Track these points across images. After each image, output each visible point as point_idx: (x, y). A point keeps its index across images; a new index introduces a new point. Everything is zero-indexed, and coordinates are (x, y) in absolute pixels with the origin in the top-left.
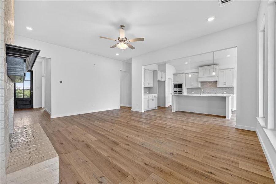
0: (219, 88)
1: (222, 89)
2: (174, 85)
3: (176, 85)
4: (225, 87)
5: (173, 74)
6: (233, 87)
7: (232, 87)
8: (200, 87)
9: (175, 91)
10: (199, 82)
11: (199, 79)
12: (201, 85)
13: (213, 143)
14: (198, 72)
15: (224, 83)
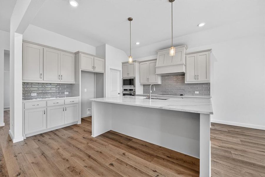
0: (188, 84)
1: (192, 86)
2: (123, 80)
3: (127, 80)
4: (197, 84)
5: (123, 63)
6: (209, 83)
7: (207, 83)
8: (159, 82)
9: (125, 90)
10: (158, 75)
11: (157, 70)
12: (162, 81)
14: (156, 59)
15: (196, 77)
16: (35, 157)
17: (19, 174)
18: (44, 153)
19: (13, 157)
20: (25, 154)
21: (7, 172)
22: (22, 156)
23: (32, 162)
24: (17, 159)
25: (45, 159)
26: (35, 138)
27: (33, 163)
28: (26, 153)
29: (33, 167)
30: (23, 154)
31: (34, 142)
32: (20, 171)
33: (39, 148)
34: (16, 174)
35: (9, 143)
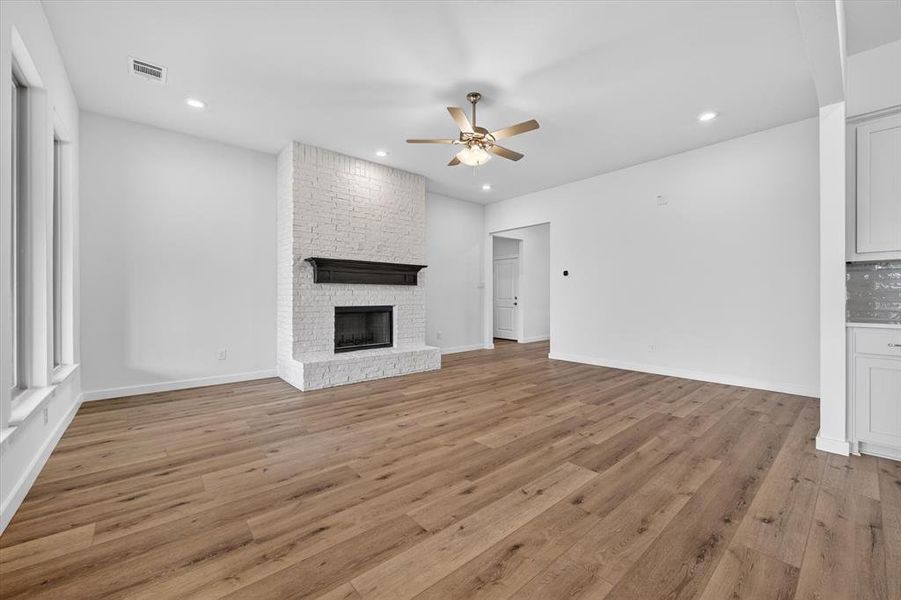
13: (214, 553)
16: (840, 516)
17: (769, 521)
18: (880, 527)
19: (790, 477)
20: (821, 491)
21: (753, 497)
22: (812, 489)
23: (822, 520)
24: (792, 489)
25: (866, 544)
26: (890, 469)
27: (822, 525)
28: (826, 491)
29: (812, 532)
30: (816, 488)
31: (877, 478)
32: (775, 517)
33: (876, 504)
34: (764, 517)
35: (807, 443)
